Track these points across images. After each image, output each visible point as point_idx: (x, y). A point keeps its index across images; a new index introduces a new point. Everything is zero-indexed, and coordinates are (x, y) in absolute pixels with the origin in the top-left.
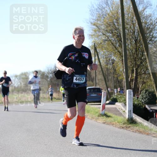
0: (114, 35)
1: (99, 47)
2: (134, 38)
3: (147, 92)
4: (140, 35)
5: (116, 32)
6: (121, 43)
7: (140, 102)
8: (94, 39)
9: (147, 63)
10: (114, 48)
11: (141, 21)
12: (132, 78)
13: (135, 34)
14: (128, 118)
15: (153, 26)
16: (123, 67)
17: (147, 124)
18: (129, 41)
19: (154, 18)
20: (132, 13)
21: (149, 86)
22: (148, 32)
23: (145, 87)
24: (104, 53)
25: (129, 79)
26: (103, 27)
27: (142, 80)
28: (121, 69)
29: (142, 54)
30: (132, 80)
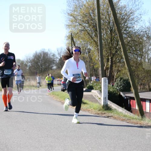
0: (90, 25)
1: (76, 37)
2: (109, 28)
3: (122, 80)
4: (115, 25)
5: (92, 22)
6: (97, 33)
7: (115, 89)
8: (71, 29)
9: (122, 52)
10: (90, 38)
11: (116, 12)
12: (107, 67)
13: (110, 25)
14: (103, 105)
15: (128, 16)
16: (99, 56)
17: (122, 111)
18: (105, 31)
19: (129, 9)
20: (107, 4)
21: (124, 74)
22: (123, 22)
23: (120, 75)
24: (80, 42)
25: (105, 67)
26: (79, 18)
27: (117, 68)
28: (97, 58)
29: (117, 43)
30: (107, 69)
